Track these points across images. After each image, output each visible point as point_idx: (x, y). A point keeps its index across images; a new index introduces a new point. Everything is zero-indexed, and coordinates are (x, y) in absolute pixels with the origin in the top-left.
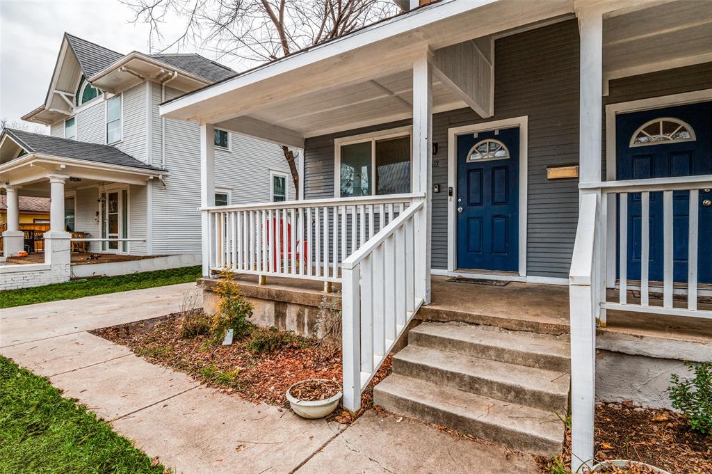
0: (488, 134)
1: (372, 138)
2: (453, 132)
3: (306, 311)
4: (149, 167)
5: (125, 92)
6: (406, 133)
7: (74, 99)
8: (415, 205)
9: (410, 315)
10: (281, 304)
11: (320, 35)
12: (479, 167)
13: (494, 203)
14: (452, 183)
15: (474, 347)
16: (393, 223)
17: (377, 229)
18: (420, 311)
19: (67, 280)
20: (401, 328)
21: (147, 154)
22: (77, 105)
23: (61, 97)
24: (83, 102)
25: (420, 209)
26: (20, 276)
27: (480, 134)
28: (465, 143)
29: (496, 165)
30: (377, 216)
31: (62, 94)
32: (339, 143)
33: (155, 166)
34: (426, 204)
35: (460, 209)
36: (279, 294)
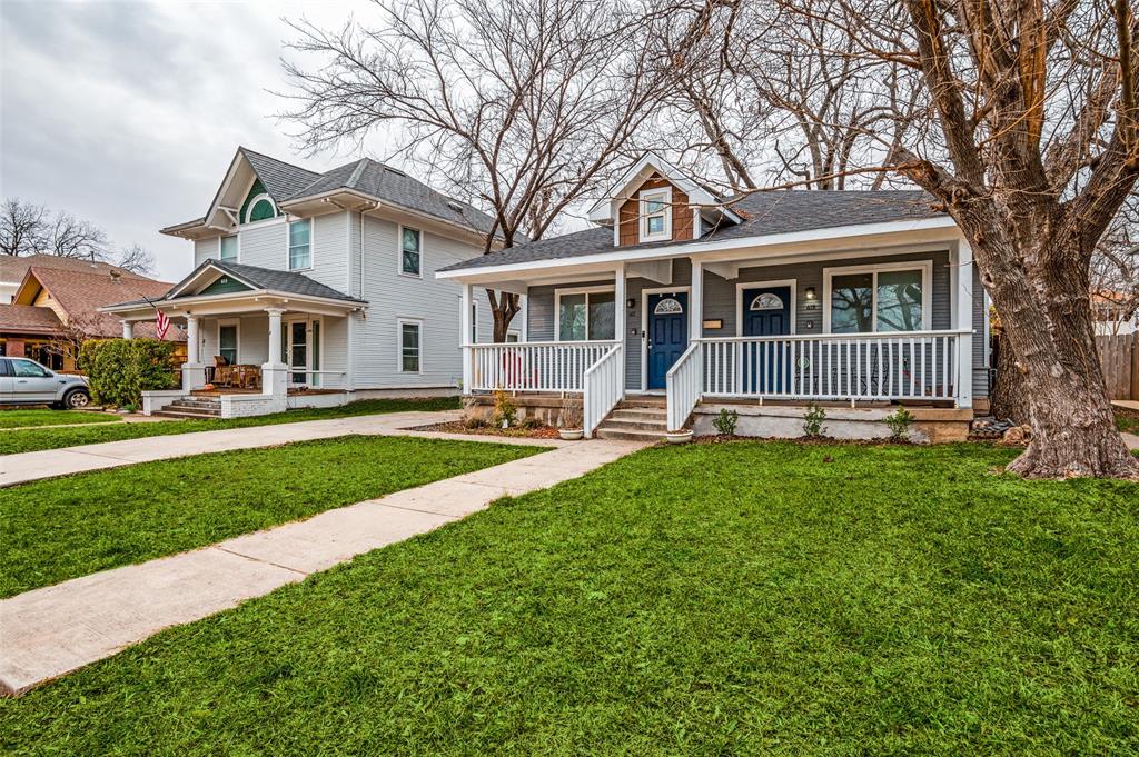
0: (668, 296)
1: (586, 291)
2: (645, 292)
3: (550, 411)
4: (349, 298)
5: (315, 218)
6: (612, 290)
7: (238, 216)
8: (616, 347)
9: (614, 404)
10: (530, 407)
11: (527, 161)
12: (663, 318)
13: (672, 343)
14: (644, 328)
15: (643, 414)
16: (605, 357)
17: (595, 361)
18: (618, 404)
19: (284, 410)
20: (609, 409)
21: (347, 285)
22: (242, 222)
23: (226, 214)
24: (252, 220)
25: (620, 348)
26: (250, 404)
27: (664, 295)
28: (653, 300)
29: (673, 317)
30: (595, 350)
31: (227, 210)
32: (558, 293)
33: (357, 297)
34: (623, 346)
35: (650, 347)
36: (530, 401)
